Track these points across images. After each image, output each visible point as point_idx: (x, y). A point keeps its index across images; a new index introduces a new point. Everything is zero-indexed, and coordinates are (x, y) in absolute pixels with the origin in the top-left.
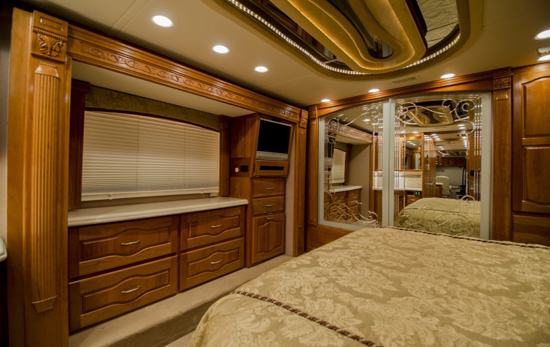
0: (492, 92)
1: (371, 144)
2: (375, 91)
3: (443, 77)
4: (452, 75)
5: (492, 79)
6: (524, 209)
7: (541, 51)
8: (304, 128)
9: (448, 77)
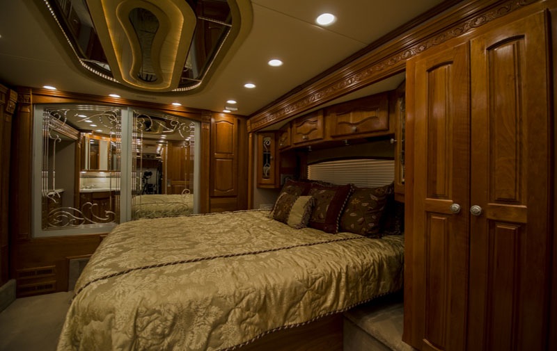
0: (201, 122)
1: (76, 142)
2: (115, 96)
3: (174, 104)
4: (179, 105)
5: (201, 114)
6: (216, 195)
7: (227, 108)
8: (10, 114)
9: (176, 105)
